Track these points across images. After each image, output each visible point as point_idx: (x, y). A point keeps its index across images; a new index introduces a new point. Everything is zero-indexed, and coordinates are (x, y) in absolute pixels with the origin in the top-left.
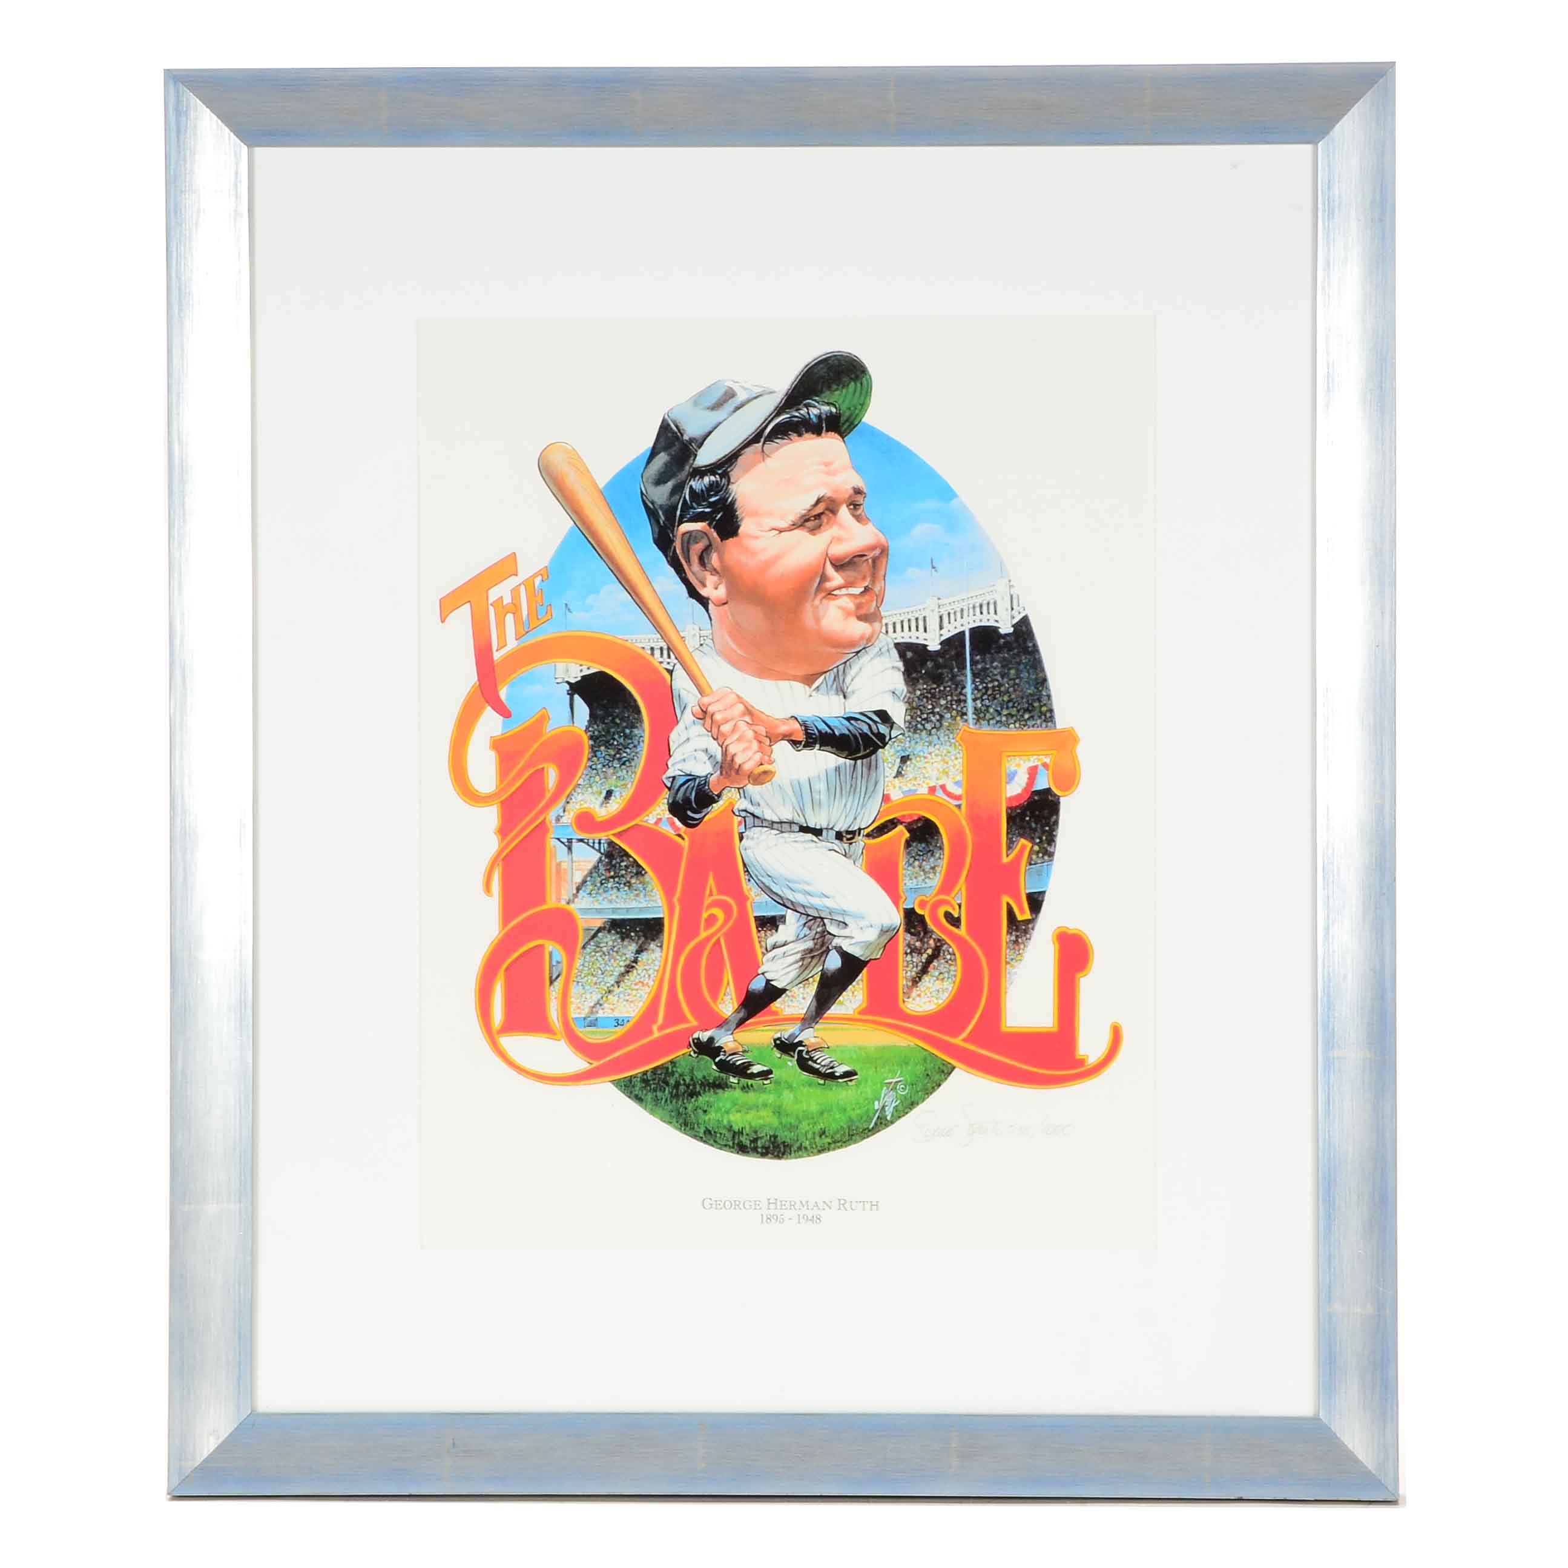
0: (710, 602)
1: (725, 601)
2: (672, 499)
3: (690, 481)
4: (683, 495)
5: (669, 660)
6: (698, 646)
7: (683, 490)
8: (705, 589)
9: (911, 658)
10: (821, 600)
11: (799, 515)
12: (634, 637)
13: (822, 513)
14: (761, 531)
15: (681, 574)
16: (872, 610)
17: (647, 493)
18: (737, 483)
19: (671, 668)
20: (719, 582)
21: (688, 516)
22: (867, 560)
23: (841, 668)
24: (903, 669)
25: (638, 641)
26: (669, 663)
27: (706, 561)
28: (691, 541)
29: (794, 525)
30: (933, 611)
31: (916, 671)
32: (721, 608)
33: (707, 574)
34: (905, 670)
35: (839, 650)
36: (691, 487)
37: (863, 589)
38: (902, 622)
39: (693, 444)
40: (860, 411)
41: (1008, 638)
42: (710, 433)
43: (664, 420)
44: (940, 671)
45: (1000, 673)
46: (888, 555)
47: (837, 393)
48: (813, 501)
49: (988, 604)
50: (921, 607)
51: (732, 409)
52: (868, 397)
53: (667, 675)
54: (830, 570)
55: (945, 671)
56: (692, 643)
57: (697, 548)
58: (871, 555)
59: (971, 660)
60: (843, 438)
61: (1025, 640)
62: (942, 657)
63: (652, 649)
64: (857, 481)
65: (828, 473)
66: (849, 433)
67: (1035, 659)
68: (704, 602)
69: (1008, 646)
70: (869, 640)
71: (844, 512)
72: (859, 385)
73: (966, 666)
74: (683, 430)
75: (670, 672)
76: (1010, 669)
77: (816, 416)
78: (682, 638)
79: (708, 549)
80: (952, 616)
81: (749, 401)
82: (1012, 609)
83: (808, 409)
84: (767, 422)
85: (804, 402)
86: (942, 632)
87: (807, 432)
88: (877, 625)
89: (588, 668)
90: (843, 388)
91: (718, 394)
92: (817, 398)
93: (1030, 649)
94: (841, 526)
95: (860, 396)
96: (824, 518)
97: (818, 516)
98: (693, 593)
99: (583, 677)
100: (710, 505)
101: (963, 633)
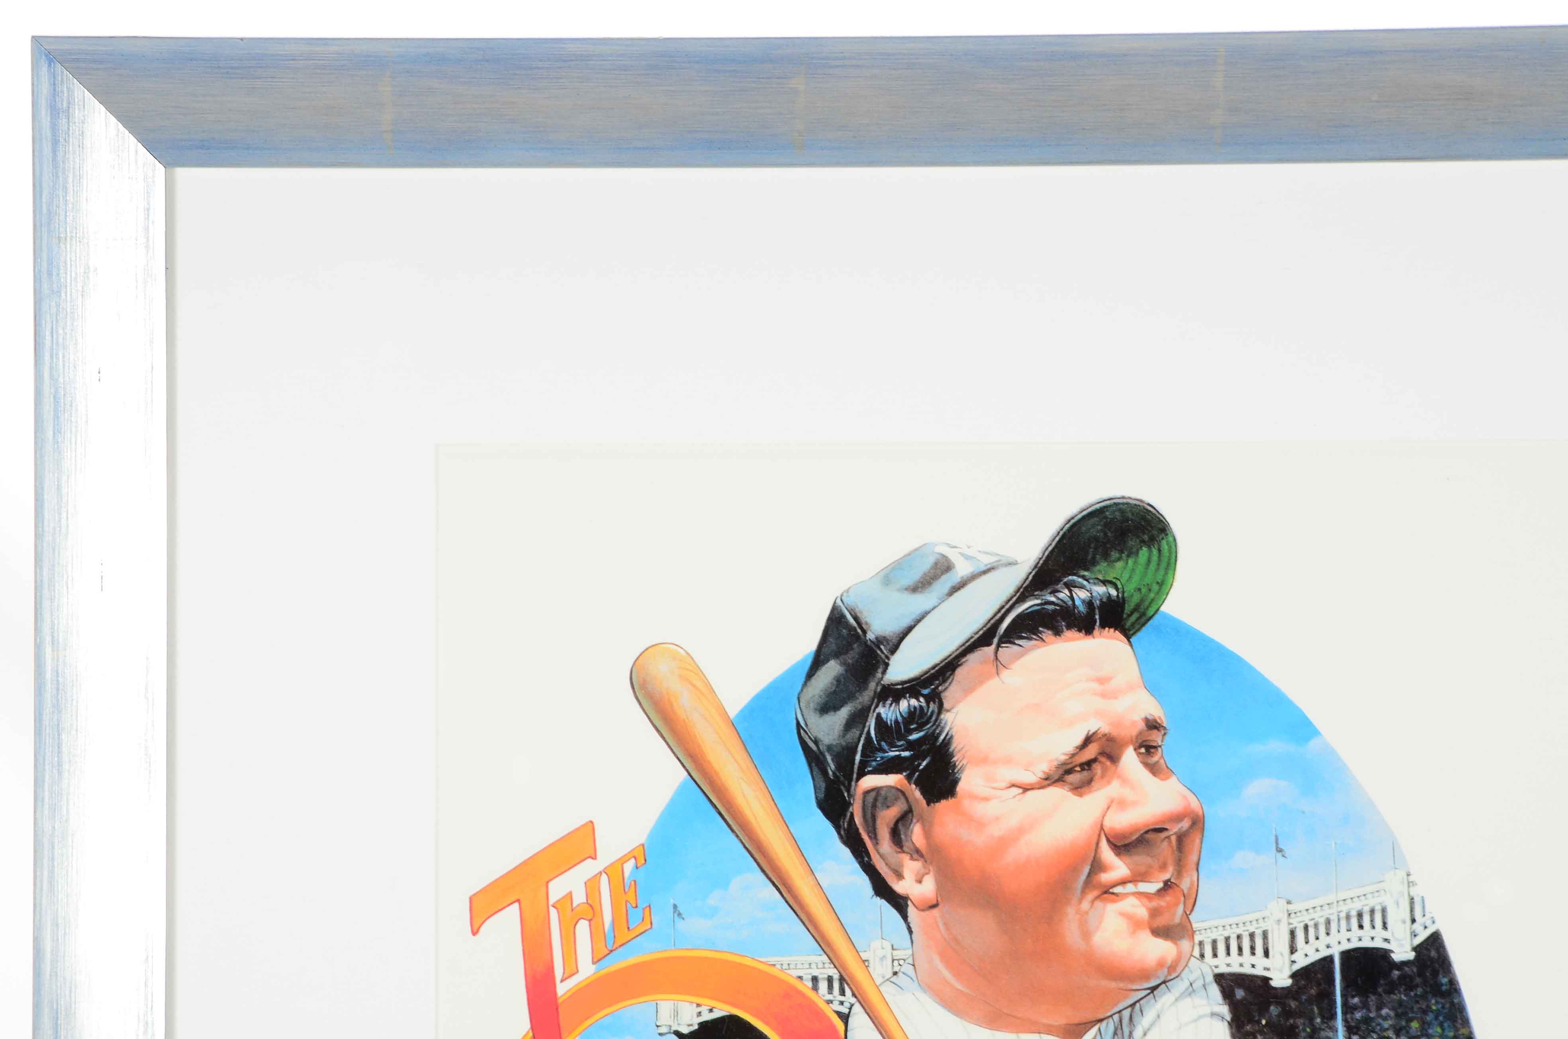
0: (909, 903)
1: (935, 902)
2: (848, 736)
3: (877, 706)
4: (866, 730)
5: (842, 998)
6: (889, 974)
7: (866, 720)
8: (902, 883)
9: (1244, 999)
10: (1093, 902)
11: (1056, 763)
12: (785, 960)
13: (1095, 760)
14: (994, 788)
15: (863, 858)
16: (1177, 920)
17: (806, 725)
18: (954, 710)
19: (846, 1011)
20: (923, 871)
21: (874, 763)
22: (1168, 837)
23: (1126, 1014)
24: (1228, 1017)
25: (791, 966)
26: (842, 1003)
27: (903, 837)
28: (879, 804)
29: (1046, 779)
30: (1278, 921)
31: (1251, 1021)
32: (927, 912)
33: (906, 858)
34: (1232, 1020)
35: (1121, 985)
36: (879, 715)
37: (1161, 885)
38: (1227, 939)
39: (882, 647)
40: (1158, 593)
41: (1406, 969)
42: (910, 629)
43: (835, 608)
44: (1291, 1021)
45: (1393, 1027)
46: (1203, 829)
47: (1119, 565)
48: (1079, 740)
49: (1372, 912)
50: (1258, 915)
51: (946, 590)
52: (1171, 572)
53: (839, 1025)
54: (1107, 854)
55: (1300, 1022)
56: (880, 970)
57: (887, 816)
58: (1174, 829)
59: (1345, 1004)
60: (1128, 638)
61: (1435, 973)
62: (1295, 999)
63: (815, 979)
64: (1152, 709)
65: (1104, 695)
66: (1138, 630)
67: (1452, 1004)
68: (899, 903)
69: (1406, 982)
70: (1172, 968)
71: (1130, 758)
72: (1155, 552)
73: (1336, 1013)
74: (867, 624)
75: (845, 1018)
76: (1411, 1020)
77: (1083, 601)
78: (864, 961)
79: (905, 817)
80: (1311, 931)
81: (973, 577)
82: (1413, 921)
83: (1070, 591)
84: (1003, 611)
85: (1066, 580)
86: (1294, 957)
87: (1069, 627)
88: (1185, 944)
89: (711, 1011)
90: (1128, 556)
91: (925, 565)
92: (1086, 573)
93: (1444, 988)
94: (1125, 781)
95: (1157, 570)
96: (1097, 768)
97: (1088, 765)
98: (882, 889)
99: (703, 1025)
100: (910, 746)
101: (1329, 960)
